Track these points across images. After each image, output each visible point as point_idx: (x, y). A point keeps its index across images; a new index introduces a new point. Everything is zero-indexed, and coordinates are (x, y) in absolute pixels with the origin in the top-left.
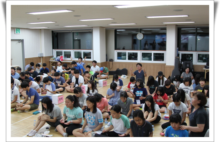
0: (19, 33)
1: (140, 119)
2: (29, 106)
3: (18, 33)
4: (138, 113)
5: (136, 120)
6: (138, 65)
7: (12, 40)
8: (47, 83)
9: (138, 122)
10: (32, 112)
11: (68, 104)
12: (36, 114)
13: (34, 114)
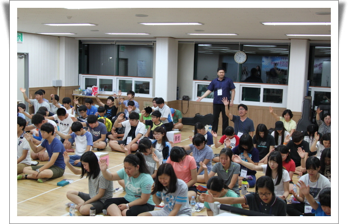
0: (22, 41)
1: (268, 191)
2: (50, 172)
3: (20, 41)
4: (265, 181)
5: (261, 193)
6: (241, 107)
8: (79, 132)
9: (264, 197)
10: (55, 182)
11: (130, 171)
12: (63, 185)
13: (59, 185)
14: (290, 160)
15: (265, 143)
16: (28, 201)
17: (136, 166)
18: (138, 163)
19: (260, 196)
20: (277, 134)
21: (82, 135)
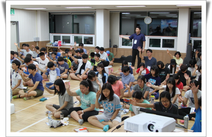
0: (14, 14)
1: (167, 100)
2: (35, 93)
3: (13, 14)
4: (165, 94)
5: (163, 101)
7: (11, 22)
8: (52, 68)
9: (165, 103)
10: (38, 99)
11: (83, 90)
12: (43, 101)
13: (41, 101)
14: (180, 83)
15: (164, 72)
16: (23, 110)
17: (87, 87)
18: (88, 86)
19: (162, 103)
20: (171, 67)
21: (54, 70)
